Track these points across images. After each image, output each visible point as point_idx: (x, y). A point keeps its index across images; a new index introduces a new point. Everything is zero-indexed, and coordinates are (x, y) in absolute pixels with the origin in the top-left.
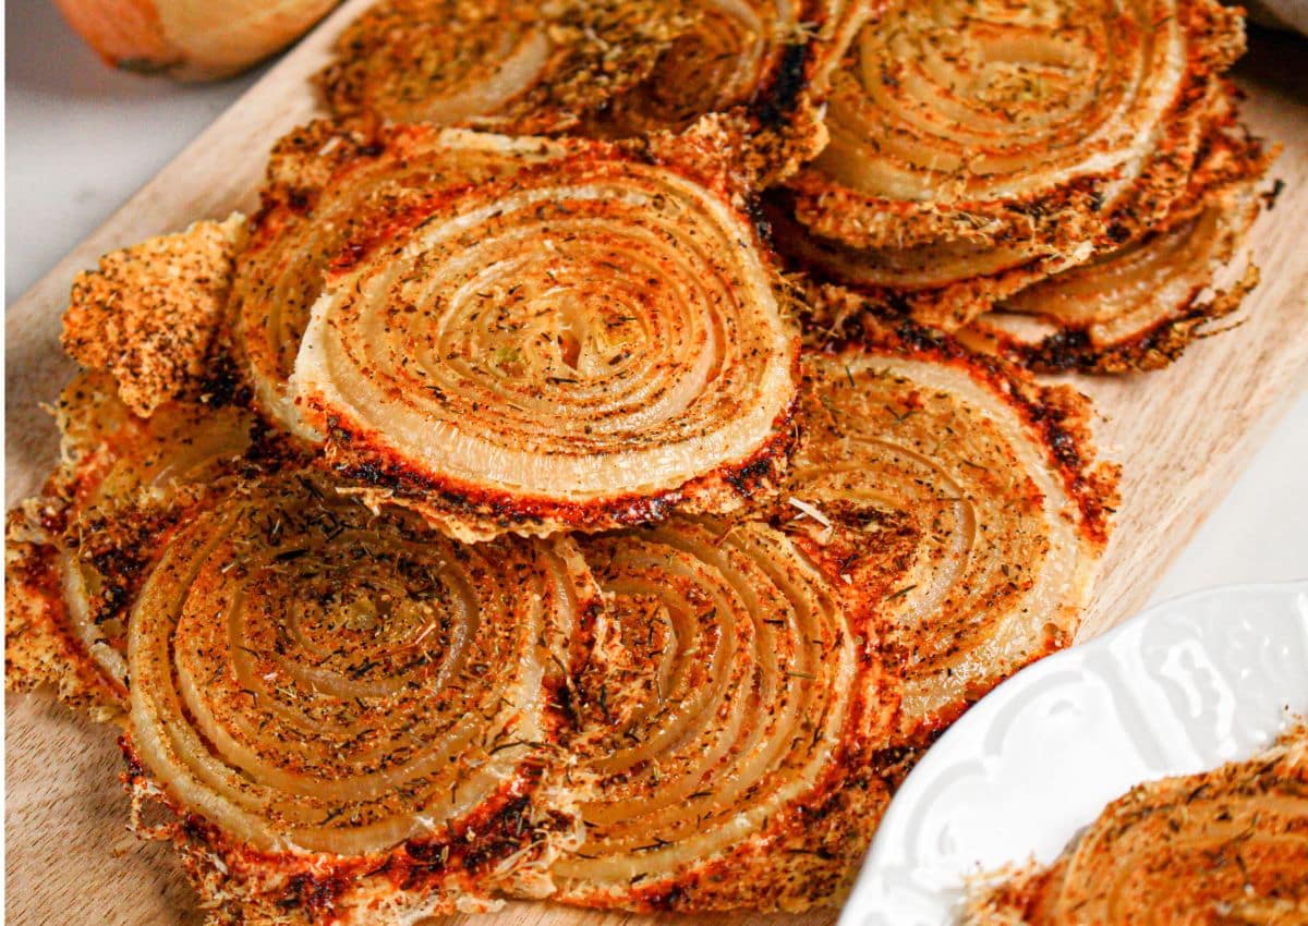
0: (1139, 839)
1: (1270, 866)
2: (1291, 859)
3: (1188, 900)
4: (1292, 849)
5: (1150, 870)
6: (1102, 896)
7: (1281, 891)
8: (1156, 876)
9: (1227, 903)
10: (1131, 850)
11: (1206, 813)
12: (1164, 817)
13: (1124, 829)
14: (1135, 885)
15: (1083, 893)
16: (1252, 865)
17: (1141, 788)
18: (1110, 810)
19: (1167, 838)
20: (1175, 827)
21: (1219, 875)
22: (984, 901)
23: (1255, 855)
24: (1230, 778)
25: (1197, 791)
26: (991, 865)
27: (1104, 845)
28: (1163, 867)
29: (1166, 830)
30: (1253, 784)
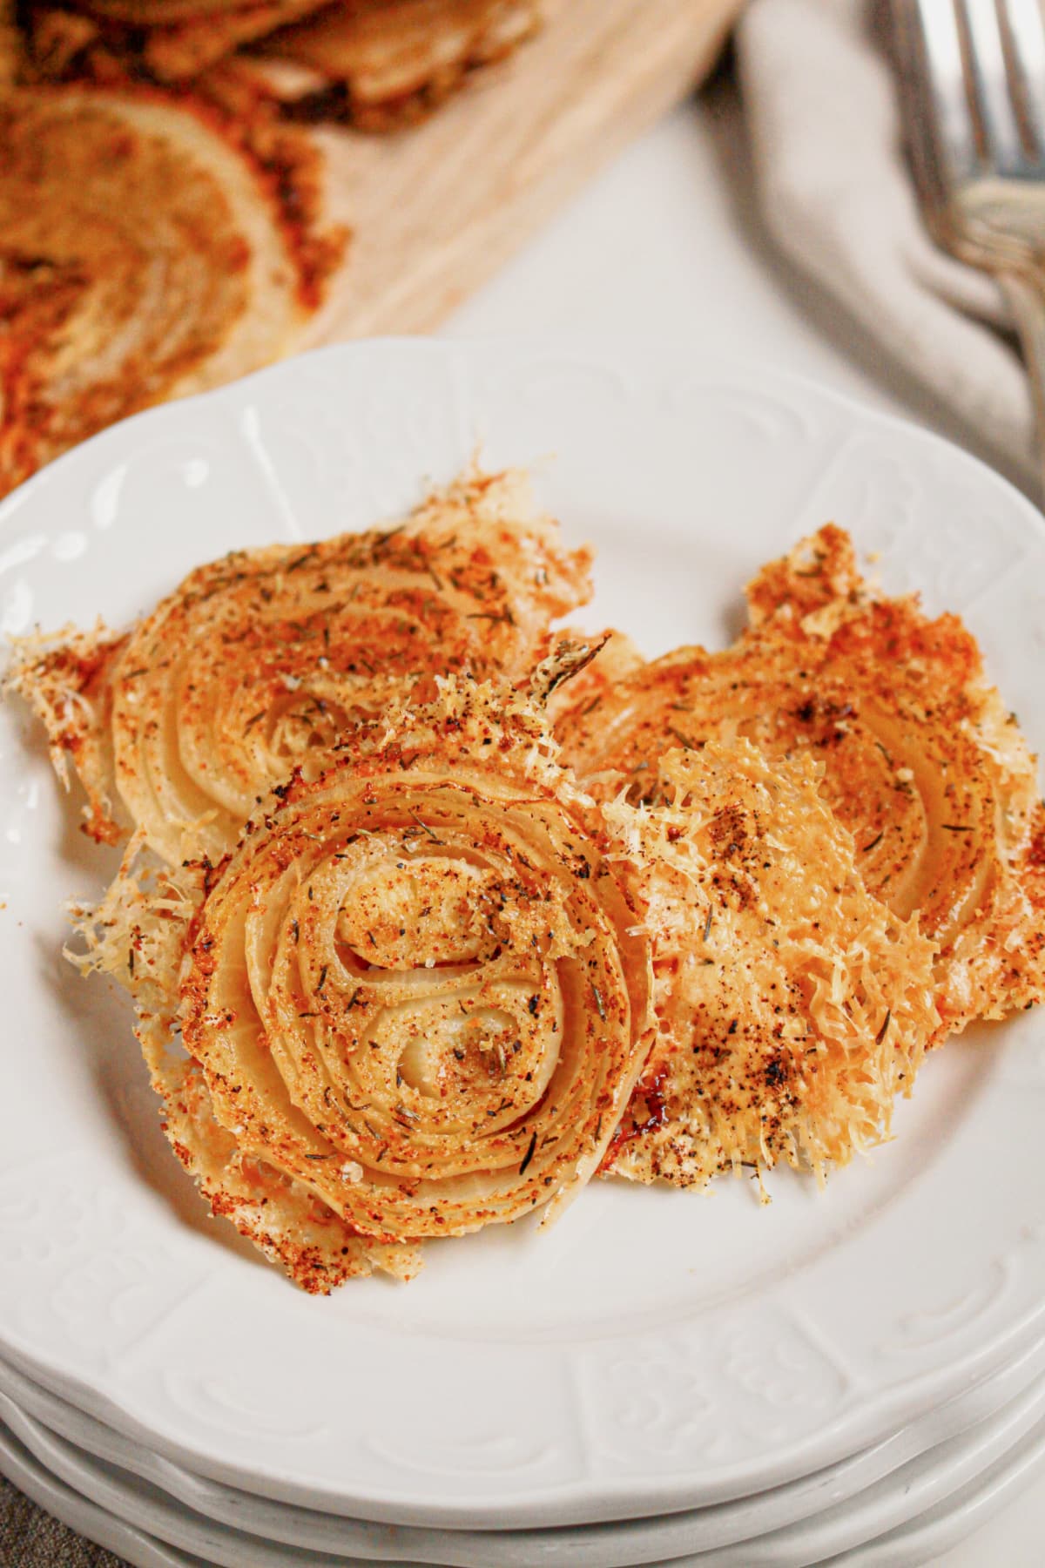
0: (224, 608)
1: (358, 641)
2: (382, 634)
3: (257, 672)
4: (384, 623)
5: (226, 639)
6: (166, 664)
7: (359, 665)
8: (233, 647)
9: (296, 677)
10: (211, 618)
11: (304, 584)
12: (257, 584)
13: (206, 597)
14: (206, 655)
15: (146, 660)
16: (337, 638)
17: (242, 555)
18: (198, 575)
19: (257, 608)
20: (267, 596)
21: (297, 648)
22: (31, 663)
23: (345, 629)
24: (344, 548)
25: (302, 561)
26: (51, 627)
27: (181, 611)
28: (241, 638)
29: (256, 599)
30: (366, 555)
